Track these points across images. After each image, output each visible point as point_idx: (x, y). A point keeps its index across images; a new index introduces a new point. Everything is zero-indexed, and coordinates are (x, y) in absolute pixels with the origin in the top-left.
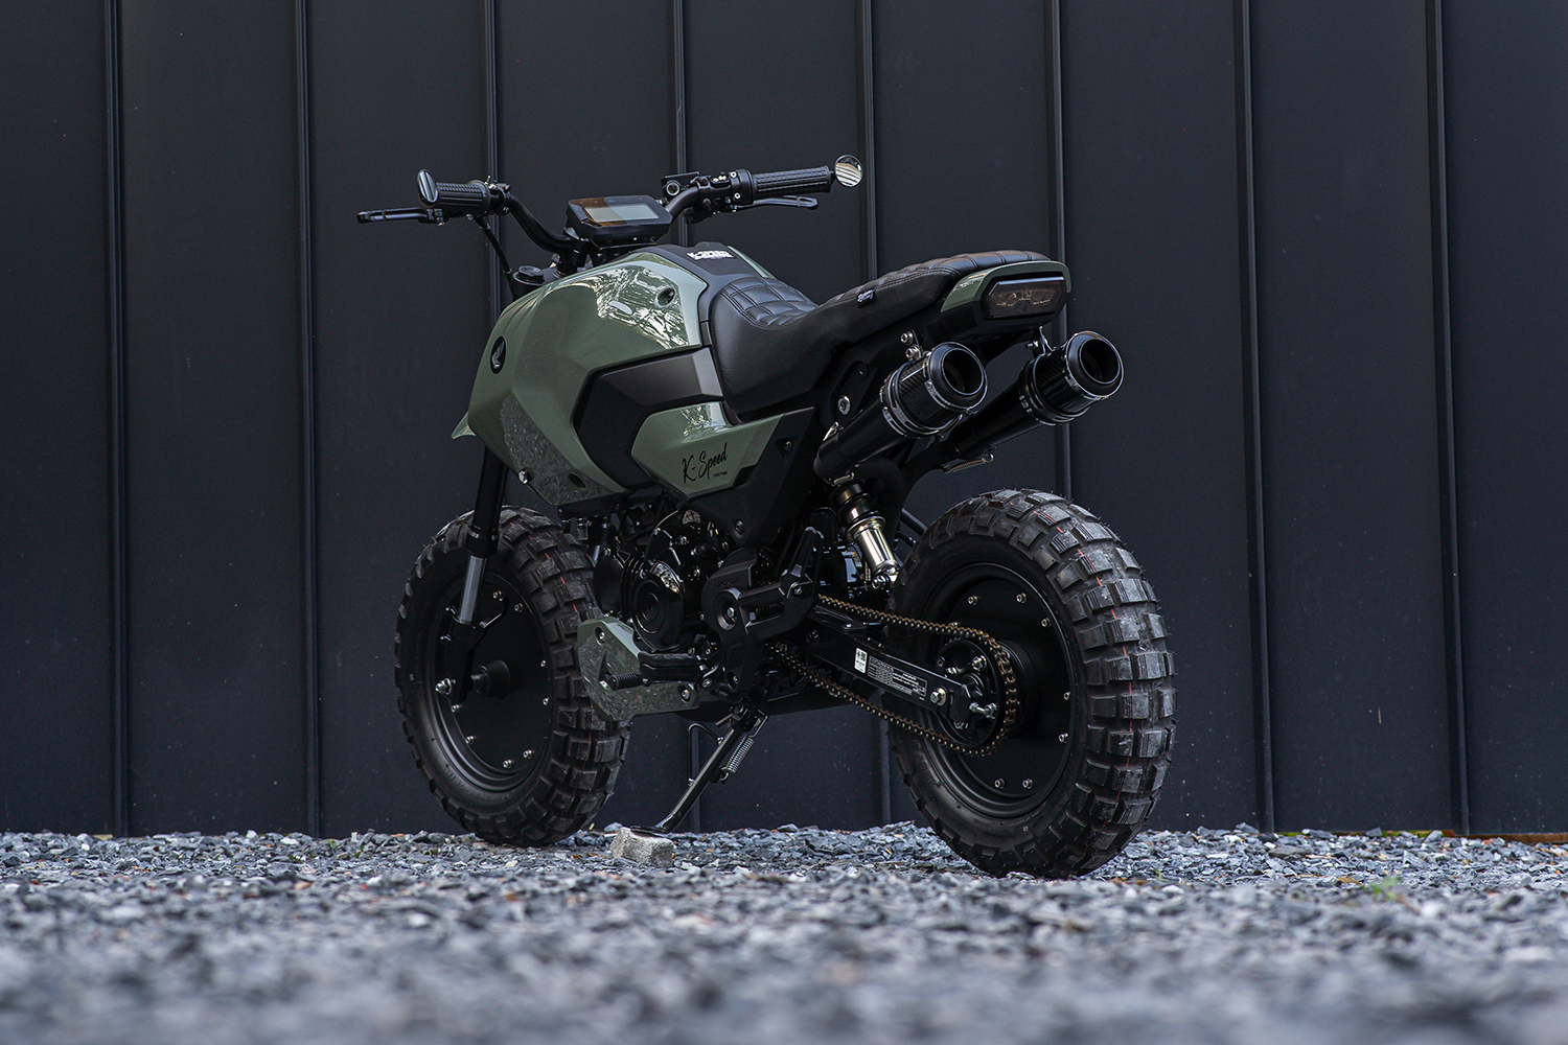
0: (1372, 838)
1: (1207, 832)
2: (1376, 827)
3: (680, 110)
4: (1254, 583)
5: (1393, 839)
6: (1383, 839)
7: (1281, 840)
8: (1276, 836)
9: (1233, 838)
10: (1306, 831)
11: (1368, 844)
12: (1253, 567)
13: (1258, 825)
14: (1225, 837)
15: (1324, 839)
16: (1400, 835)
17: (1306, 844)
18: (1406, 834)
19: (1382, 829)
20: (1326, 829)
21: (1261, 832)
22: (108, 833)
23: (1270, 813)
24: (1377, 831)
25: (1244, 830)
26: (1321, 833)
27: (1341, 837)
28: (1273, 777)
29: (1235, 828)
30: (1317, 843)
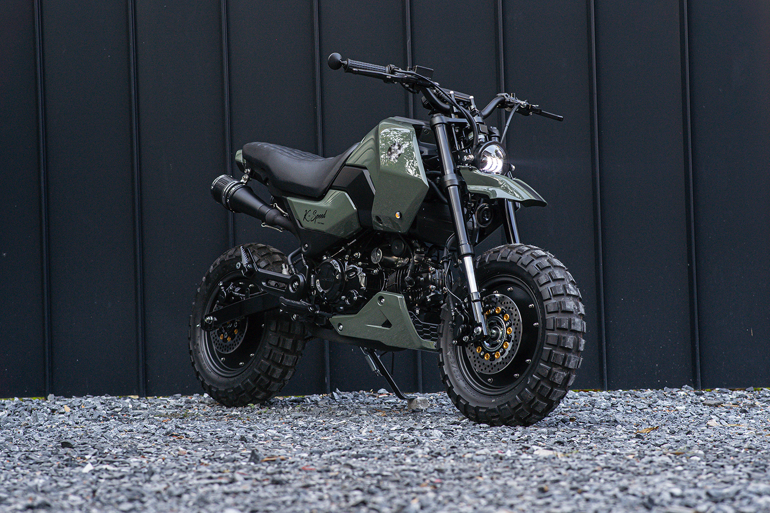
0: (749, 392)
1: (669, 390)
2: (750, 386)
3: (409, 41)
4: (690, 269)
5: (759, 392)
6: (754, 392)
7: (706, 394)
8: (703, 392)
9: (682, 393)
10: (717, 389)
11: (748, 395)
12: (690, 261)
13: (693, 385)
14: (679, 393)
15: (726, 393)
16: (762, 390)
17: (718, 396)
18: (765, 389)
19: (754, 387)
20: (727, 387)
21: (695, 389)
22: (136, 395)
23: (699, 380)
24: (751, 388)
25: (686, 388)
26: (724, 390)
27: (734, 392)
28: (700, 363)
29: (682, 387)
30: (723, 395)
